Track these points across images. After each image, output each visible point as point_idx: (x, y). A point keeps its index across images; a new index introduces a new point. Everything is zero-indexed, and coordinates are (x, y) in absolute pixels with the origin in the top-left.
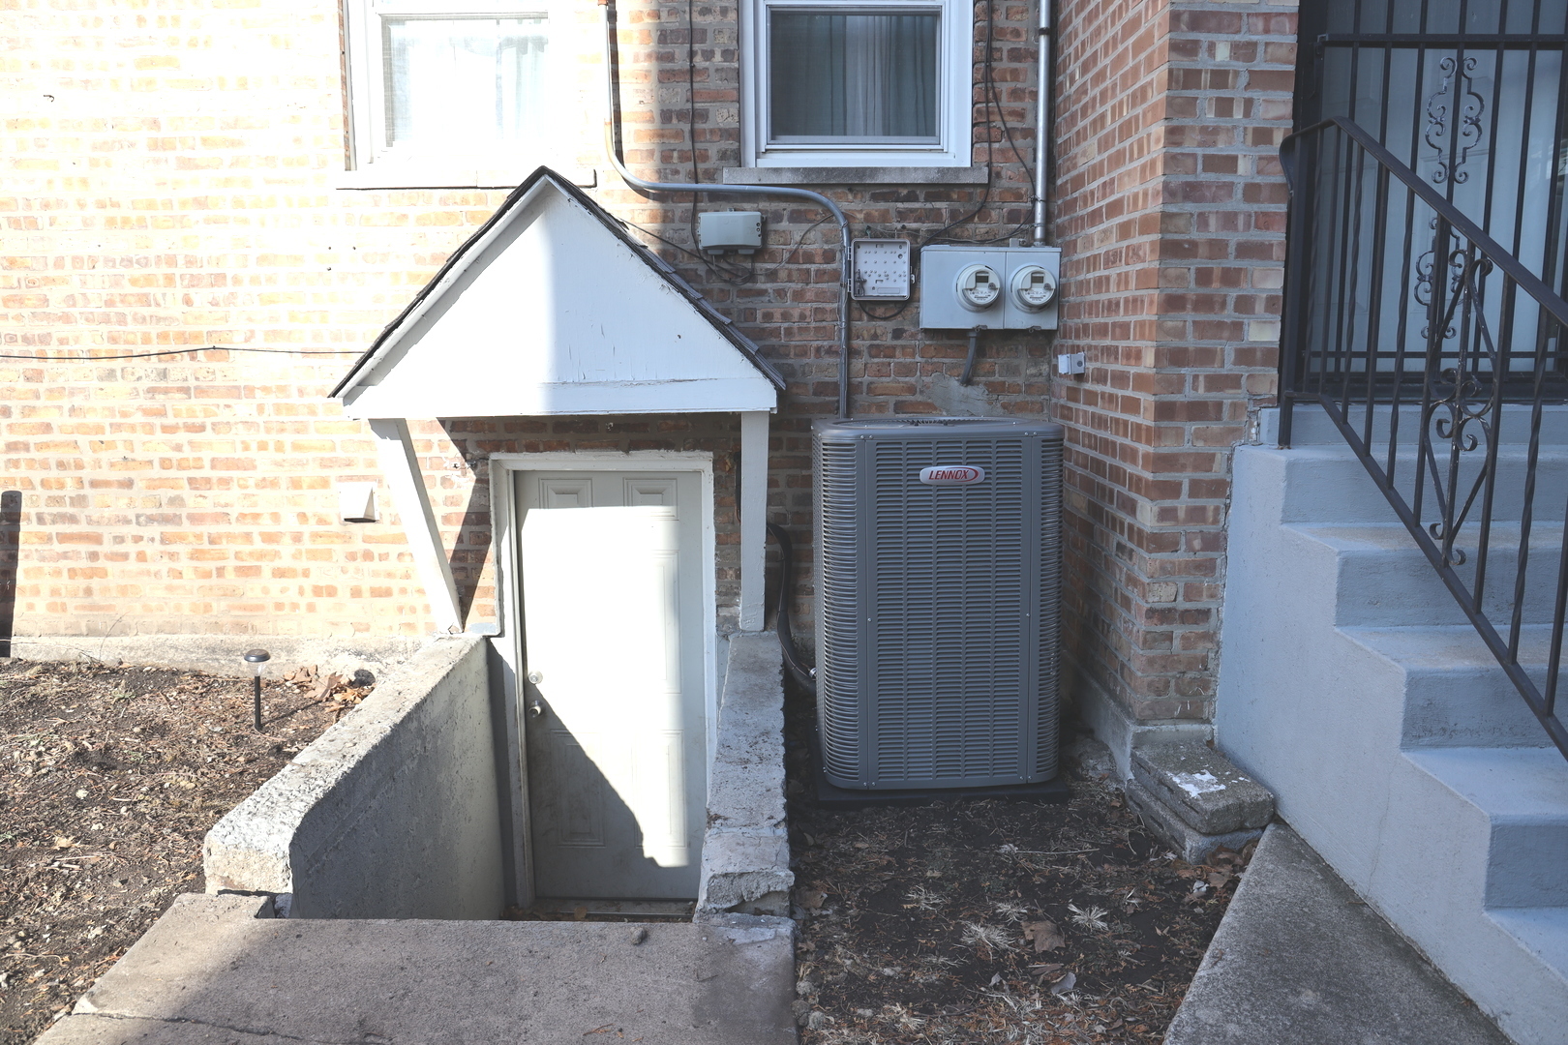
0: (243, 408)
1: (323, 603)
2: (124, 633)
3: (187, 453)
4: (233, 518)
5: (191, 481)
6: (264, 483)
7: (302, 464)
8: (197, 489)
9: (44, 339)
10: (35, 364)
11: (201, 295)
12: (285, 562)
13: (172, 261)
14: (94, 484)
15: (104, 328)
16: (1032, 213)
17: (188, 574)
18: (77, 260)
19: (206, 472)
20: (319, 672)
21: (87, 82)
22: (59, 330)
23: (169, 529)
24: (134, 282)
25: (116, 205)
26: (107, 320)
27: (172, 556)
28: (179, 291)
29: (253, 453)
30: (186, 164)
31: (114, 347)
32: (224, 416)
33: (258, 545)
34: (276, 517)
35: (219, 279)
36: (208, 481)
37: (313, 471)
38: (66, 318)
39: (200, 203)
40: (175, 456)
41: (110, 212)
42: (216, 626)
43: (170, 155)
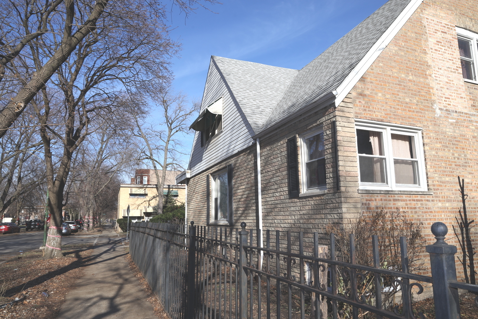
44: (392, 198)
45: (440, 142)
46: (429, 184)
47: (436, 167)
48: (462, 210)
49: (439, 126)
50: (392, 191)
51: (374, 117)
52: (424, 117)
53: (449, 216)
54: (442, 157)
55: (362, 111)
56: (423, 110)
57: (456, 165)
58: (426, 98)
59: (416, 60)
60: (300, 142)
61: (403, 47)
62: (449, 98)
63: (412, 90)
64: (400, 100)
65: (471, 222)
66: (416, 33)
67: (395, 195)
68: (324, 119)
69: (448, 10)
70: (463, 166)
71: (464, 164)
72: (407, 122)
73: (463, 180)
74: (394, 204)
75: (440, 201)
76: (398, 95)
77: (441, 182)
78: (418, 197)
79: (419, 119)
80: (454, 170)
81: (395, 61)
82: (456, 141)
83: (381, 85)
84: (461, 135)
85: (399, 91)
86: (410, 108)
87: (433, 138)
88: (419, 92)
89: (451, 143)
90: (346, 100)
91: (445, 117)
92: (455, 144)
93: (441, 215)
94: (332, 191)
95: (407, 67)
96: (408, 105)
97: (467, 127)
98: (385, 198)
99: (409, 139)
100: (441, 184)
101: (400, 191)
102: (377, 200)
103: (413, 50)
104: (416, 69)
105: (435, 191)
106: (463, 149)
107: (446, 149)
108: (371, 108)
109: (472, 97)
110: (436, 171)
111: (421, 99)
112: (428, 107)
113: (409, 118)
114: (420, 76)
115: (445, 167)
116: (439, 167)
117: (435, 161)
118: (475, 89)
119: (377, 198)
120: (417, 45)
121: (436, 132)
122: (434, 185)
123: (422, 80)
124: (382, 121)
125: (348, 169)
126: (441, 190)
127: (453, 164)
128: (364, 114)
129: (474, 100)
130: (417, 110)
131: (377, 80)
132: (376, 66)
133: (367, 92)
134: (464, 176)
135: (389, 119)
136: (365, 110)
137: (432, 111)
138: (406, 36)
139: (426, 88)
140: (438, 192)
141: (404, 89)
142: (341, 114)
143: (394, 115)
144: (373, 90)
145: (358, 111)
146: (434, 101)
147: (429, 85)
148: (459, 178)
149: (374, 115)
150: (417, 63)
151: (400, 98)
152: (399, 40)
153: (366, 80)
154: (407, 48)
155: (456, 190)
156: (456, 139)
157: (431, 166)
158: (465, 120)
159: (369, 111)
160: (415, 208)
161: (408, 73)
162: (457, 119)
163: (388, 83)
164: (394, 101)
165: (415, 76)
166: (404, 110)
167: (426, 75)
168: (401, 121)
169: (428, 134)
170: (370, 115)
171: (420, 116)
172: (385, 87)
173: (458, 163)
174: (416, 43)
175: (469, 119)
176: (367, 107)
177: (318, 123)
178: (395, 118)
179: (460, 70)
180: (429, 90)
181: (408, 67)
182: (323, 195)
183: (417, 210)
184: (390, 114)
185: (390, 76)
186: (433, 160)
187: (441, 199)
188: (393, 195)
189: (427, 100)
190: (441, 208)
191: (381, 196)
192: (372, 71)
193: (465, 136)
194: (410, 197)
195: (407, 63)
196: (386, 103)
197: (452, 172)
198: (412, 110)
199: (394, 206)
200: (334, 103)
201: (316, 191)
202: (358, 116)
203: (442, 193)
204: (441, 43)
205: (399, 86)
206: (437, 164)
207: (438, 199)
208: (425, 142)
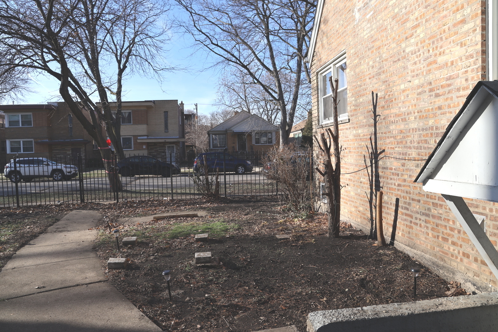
1: (465, 260)
2: (415, 249)
4: (442, 219)
5: (433, 203)
8: (434, 206)
9: (406, 154)
10: (403, 161)
12: (455, 240)
13: (432, 128)
14: (413, 200)
15: (417, 151)
17: (430, 235)
18: (413, 129)
20: (461, 286)
21: (417, 75)
22: (409, 151)
23: (427, 218)
24: (424, 136)
25: (421, 112)
26: (417, 149)
27: (427, 227)
30: (437, 95)
31: (419, 157)
33: (448, 231)
34: (454, 222)
36: (437, 204)
38: (410, 148)
39: (440, 108)
41: (420, 114)
42: (435, 255)
43: (433, 93)
45: (357, 55)
48: (373, 137)
49: (358, 33)
52: (347, 33)
53: (360, 145)
56: (346, 26)
65: (381, 153)
70: (376, 75)
72: (337, 52)
73: (377, 95)
78: (341, 126)
80: (367, 85)
82: (372, 41)
87: (353, 54)
89: (367, 48)
90: (314, 59)
92: (371, 48)
96: (338, 32)
100: (357, 107)
105: (351, 118)
108: (321, 56)
110: (353, 93)
112: (350, 18)
113: (338, 46)
115: (360, 86)
121: (355, 44)
122: (351, 111)
126: (355, 114)
127: (368, 77)
130: (342, 32)
134: (377, 89)
137: (352, 20)
146: (355, 4)
148: (373, 93)
155: (368, 111)
156: (373, 38)
157: (350, 90)
166: (335, 40)
168: (334, 53)
169: (349, 53)
187: (355, 125)
189: (350, 10)
193: (382, 25)
197: (365, 89)
203: (356, 118)
206: (354, 86)
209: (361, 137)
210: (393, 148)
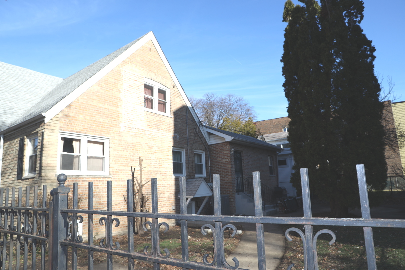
0: (165, 199)
3: (161, 204)
6: (167, 207)
7: (169, 204)
11: (163, 188)
13: (161, 184)
16: (210, 180)
19: (163, 206)
28: (161, 188)
29: (166, 204)
30: (162, 175)
32: (164, 200)
34: (168, 210)
35: (164, 186)
37: (170, 205)
39: (163, 179)
40: (160, 204)
43: (161, 174)
44: (81, 180)
45: (121, 146)
46: (110, 171)
47: (116, 161)
49: (122, 136)
50: (81, 175)
51: (74, 130)
52: (112, 131)
53: (121, 190)
54: (122, 155)
55: (65, 126)
56: (112, 126)
57: (131, 160)
58: (115, 120)
59: (112, 96)
60: (27, 142)
61: (104, 87)
62: (132, 120)
63: (106, 114)
64: (96, 120)
66: (115, 79)
67: (84, 178)
68: (39, 129)
69: (141, 67)
70: (135, 160)
71: (136, 159)
72: (99, 134)
73: (134, 169)
74: (82, 183)
75: (116, 181)
76: (95, 117)
77: (118, 170)
78: (100, 179)
79: (108, 132)
80: (129, 163)
81: (96, 96)
82: (133, 146)
83: (83, 110)
84: (137, 142)
85: (96, 115)
86: (103, 125)
87: (117, 144)
88: (111, 116)
89: (129, 147)
90: (54, 119)
91: (127, 131)
92: (132, 148)
93: (116, 189)
94: (38, 176)
95: (104, 100)
96: (101, 123)
97: (142, 137)
98: (75, 180)
99: (103, 144)
100: (119, 171)
101: (88, 176)
102: (70, 181)
103: (111, 90)
104: (111, 101)
105: (113, 175)
106: (137, 150)
107: (125, 150)
108: (73, 125)
109: (148, 120)
110: (116, 163)
111: (111, 120)
112: (116, 125)
113: (101, 131)
114: (113, 106)
115: (123, 161)
116: (118, 161)
117: (116, 157)
118: (151, 115)
119: (70, 180)
120: (115, 87)
121: (119, 140)
122: (113, 172)
123: (114, 108)
124: (80, 132)
125: (49, 162)
126: (118, 174)
127: (129, 159)
128: (67, 128)
129: (149, 122)
130: (107, 127)
131: (80, 107)
132: (81, 98)
133: (71, 114)
134: (135, 166)
135: (85, 131)
136: (68, 125)
137: (118, 127)
138: (107, 81)
139: (116, 113)
140: (116, 176)
141: (99, 113)
142: (49, 127)
143: (90, 129)
144: (77, 113)
145: (62, 126)
146: (121, 121)
147: (119, 112)
148: (132, 167)
149: (75, 129)
150: (112, 98)
151: (96, 119)
152: (102, 83)
153: (72, 107)
154: (107, 88)
155: (129, 175)
156: (134, 145)
157: (113, 161)
158: (141, 133)
159: (71, 126)
160: (98, 185)
161: (105, 104)
162: (136, 133)
163: (89, 109)
164: (91, 120)
165: (110, 105)
166: (98, 126)
167: (118, 105)
168: (94, 133)
169: (113, 141)
170: (72, 128)
171: (109, 130)
172: (86, 111)
173: (132, 159)
174: (114, 86)
175: (144, 133)
176: (70, 124)
177: (36, 131)
178: (90, 131)
179: (143, 104)
180: (119, 115)
181: (106, 100)
182: (34, 178)
183: (99, 186)
184: (87, 129)
185: (91, 105)
186: (115, 157)
187: (117, 180)
188: (82, 178)
189: (116, 121)
190: (116, 185)
191: (73, 178)
192: (77, 101)
193: (139, 143)
194: (95, 179)
195: (105, 98)
196: (85, 122)
197: (127, 164)
198: (104, 126)
199: (82, 184)
200: (44, 120)
201: (32, 175)
202: (62, 129)
203: (118, 176)
204: (132, 86)
205: (96, 111)
206: (117, 159)
207: (115, 180)
208: (110, 146)
209: (122, 186)
210: (145, 191)
